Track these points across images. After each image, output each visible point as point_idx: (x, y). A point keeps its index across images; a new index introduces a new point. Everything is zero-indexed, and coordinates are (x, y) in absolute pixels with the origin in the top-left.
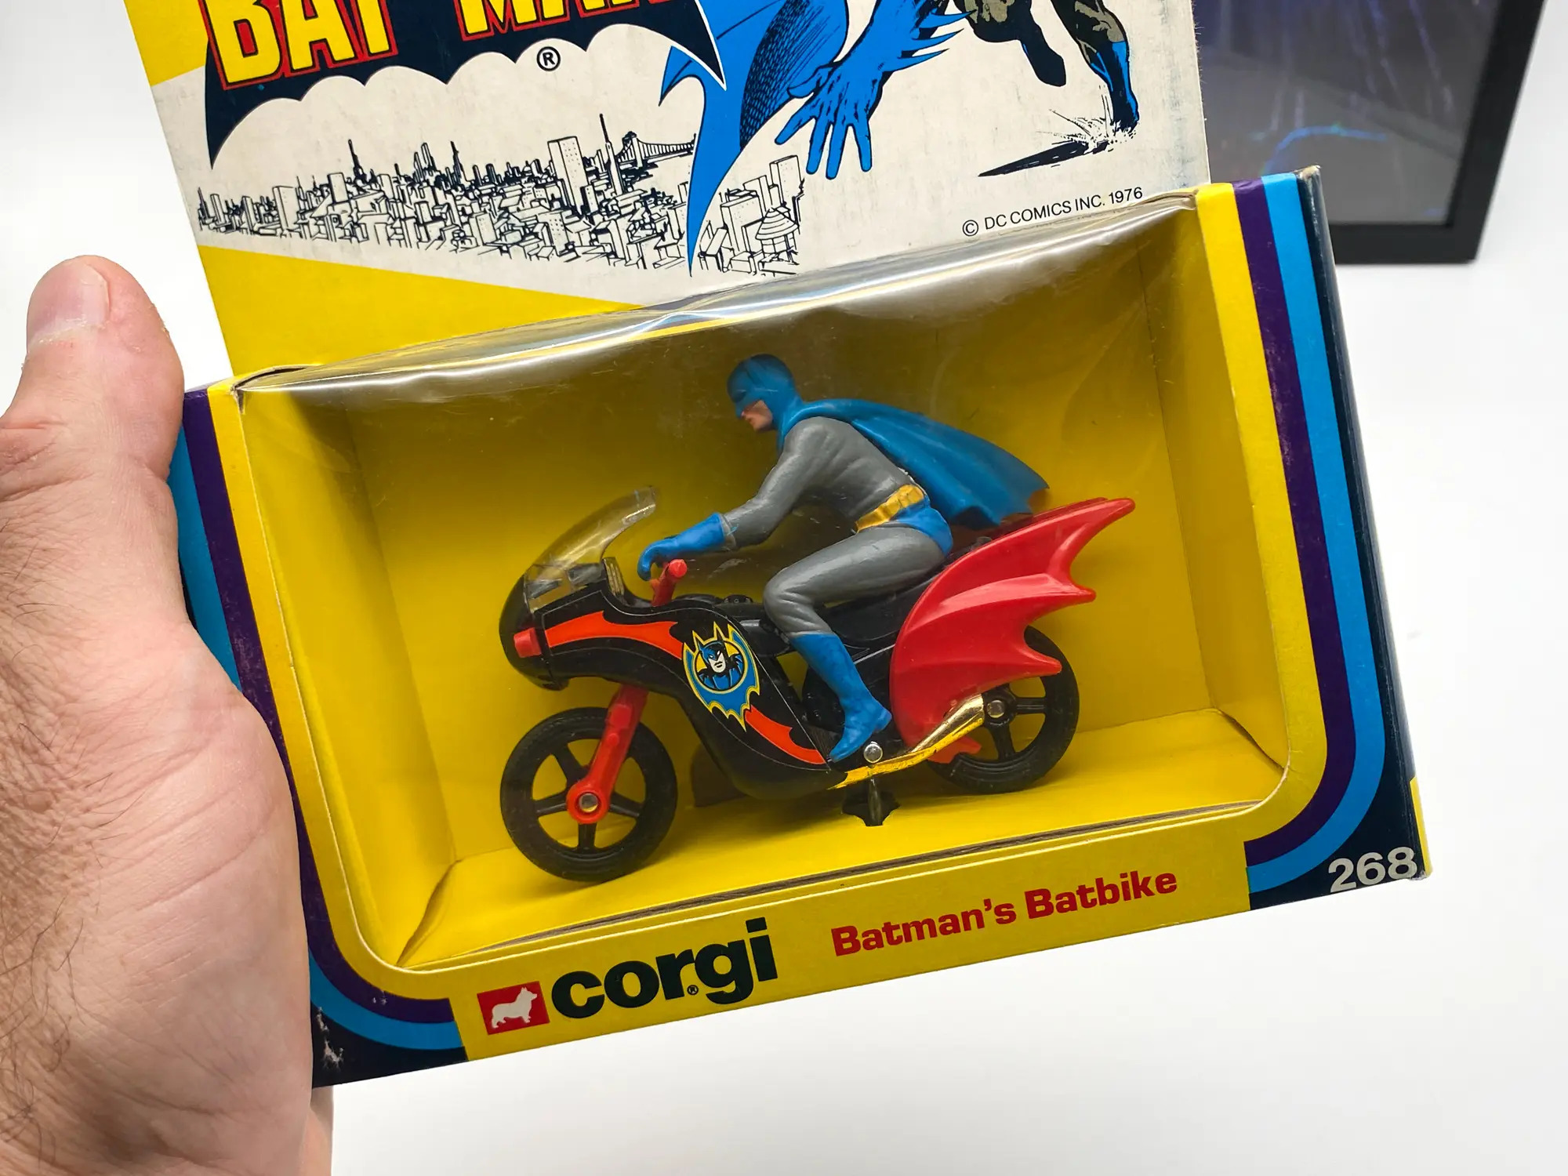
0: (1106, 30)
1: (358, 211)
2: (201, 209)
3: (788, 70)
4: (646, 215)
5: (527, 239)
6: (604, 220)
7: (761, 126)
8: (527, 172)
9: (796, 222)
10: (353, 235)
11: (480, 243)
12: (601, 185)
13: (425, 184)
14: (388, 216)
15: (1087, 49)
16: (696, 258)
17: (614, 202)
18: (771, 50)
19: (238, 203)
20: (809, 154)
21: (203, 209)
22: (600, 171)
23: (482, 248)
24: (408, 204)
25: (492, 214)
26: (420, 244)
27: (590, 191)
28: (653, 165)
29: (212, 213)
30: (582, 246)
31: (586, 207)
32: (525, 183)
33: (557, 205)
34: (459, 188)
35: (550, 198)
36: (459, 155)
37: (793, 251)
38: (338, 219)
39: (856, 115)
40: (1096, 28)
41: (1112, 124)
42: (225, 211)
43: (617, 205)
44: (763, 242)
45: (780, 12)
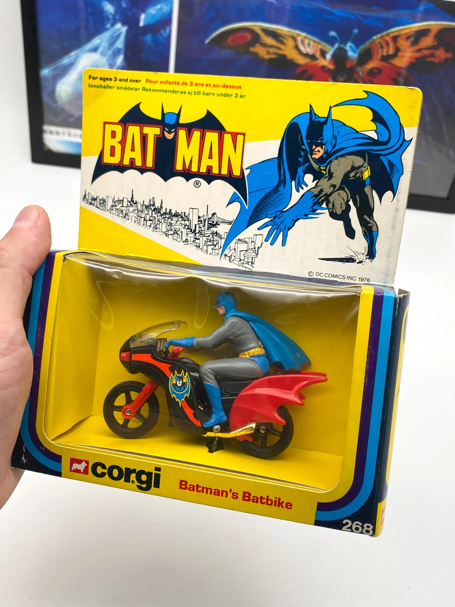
0: (372, 226)
1: (129, 211)
2: (84, 196)
3: (268, 209)
4: (212, 238)
5: (175, 234)
6: (199, 236)
7: (255, 223)
8: (181, 215)
9: (257, 255)
10: (125, 217)
11: (161, 231)
12: (201, 225)
13: (150, 209)
14: (137, 215)
15: (364, 230)
16: (223, 256)
17: (204, 231)
18: (264, 202)
19: (95, 197)
20: (267, 236)
21: (85, 196)
22: (202, 221)
23: (161, 233)
24: (144, 213)
25: (167, 224)
26: (143, 226)
27: (197, 226)
28: (219, 224)
29: (87, 198)
30: (190, 241)
31: (195, 230)
32: (180, 218)
33: (187, 227)
34: (160, 213)
35: (185, 225)
36: (163, 204)
37: (253, 263)
38: (122, 211)
39: (285, 229)
40: (369, 225)
41: (366, 256)
42: (91, 198)
43: (204, 233)
44: (245, 257)
45: (270, 191)
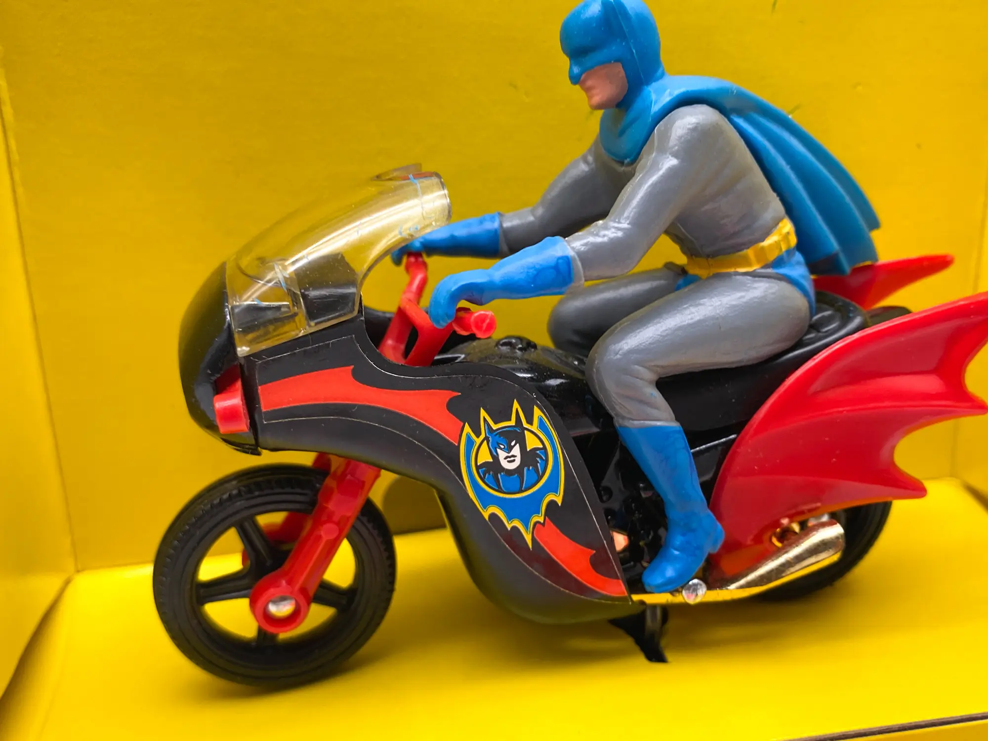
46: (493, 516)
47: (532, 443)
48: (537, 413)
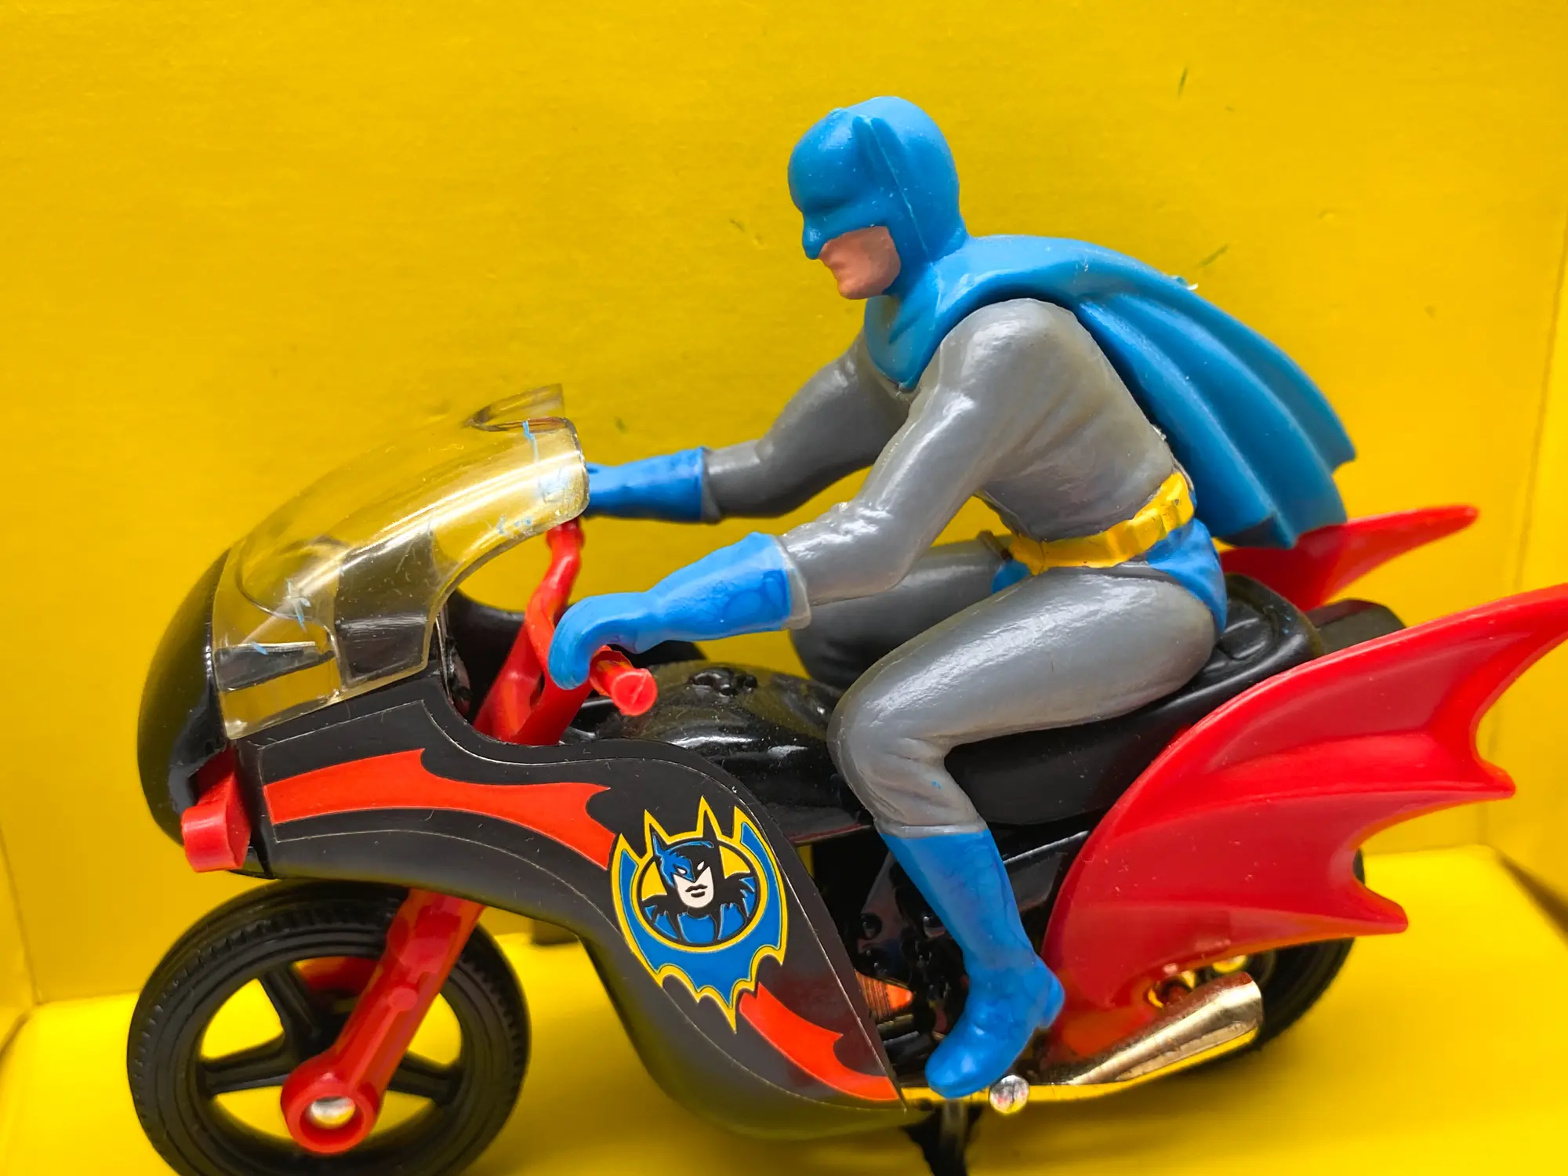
46: (670, 981)
47: (732, 866)
48: (739, 818)
